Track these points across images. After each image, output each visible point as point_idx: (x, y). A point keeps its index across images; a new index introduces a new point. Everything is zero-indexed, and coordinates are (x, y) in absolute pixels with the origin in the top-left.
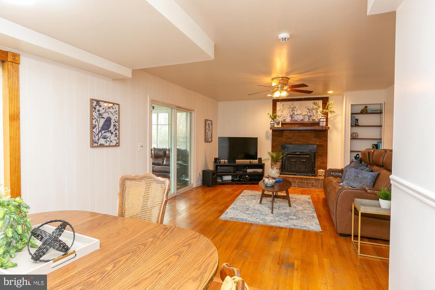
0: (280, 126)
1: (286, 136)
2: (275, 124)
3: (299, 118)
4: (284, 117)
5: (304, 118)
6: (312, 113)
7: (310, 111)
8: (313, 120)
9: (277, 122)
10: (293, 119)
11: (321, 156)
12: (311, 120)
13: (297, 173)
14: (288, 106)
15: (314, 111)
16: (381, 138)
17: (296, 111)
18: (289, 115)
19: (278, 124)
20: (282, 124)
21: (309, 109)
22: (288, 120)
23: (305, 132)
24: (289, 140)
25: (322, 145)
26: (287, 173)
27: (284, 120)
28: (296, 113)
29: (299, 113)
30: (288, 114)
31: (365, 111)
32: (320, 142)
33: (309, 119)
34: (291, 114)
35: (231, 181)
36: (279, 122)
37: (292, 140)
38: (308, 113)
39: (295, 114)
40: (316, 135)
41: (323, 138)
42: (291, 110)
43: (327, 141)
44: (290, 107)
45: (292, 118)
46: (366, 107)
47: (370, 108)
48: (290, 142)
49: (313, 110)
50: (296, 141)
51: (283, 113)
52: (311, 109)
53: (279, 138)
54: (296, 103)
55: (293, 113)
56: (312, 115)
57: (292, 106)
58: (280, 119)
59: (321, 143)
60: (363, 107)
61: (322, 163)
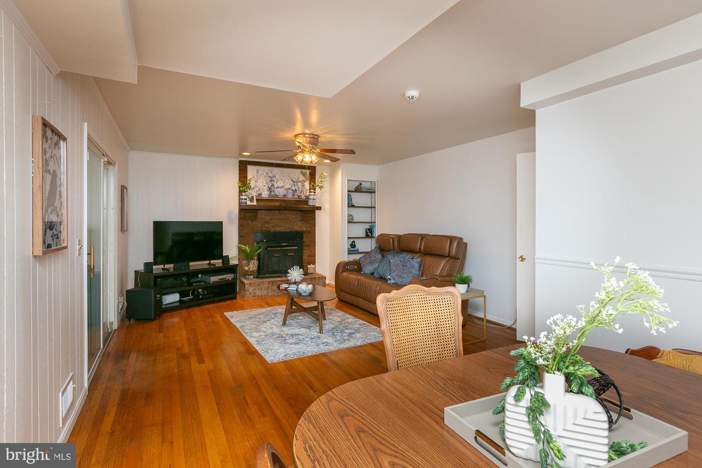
0: (255, 203)
1: (262, 218)
2: (248, 199)
3: (280, 192)
4: (259, 190)
5: (287, 193)
6: (297, 186)
7: (295, 184)
8: (299, 196)
9: (250, 196)
10: (273, 193)
11: (309, 246)
12: (296, 196)
13: (281, 273)
14: (265, 174)
15: (300, 184)
16: (373, 221)
17: (277, 183)
18: (266, 188)
19: (252, 200)
20: (257, 200)
21: (293, 180)
22: (265, 194)
23: (289, 214)
24: (266, 225)
25: (309, 232)
26: (267, 275)
27: (260, 195)
28: (276, 185)
29: (280, 185)
30: (264, 186)
31: (358, 190)
32: (306, 227)
33: (294, 195)
34: (270, 186)
35: (178, 304)
36: (253, 197)
37: (270, 225)
38: (292, 186)
39: (276, 187)
40: (302, 217)
41: (311, 222)
42: (269, 179)
43: (315, 226)
44: (267, 176)
45: (271, 192)
46: (361, 184)
47: (364, 185)
48: (267, 228)
49: (298, 183)
50: (275, 227)
51: (258, 184)
52: (296, 181)
53: (251, 222)
54: (276, 170)
55: (273, 185)
56: (297, 189)
57: (270, 173)
58: (254, 193)
59: (309, 229)
60: (357, 184)
61: (310, 256)
